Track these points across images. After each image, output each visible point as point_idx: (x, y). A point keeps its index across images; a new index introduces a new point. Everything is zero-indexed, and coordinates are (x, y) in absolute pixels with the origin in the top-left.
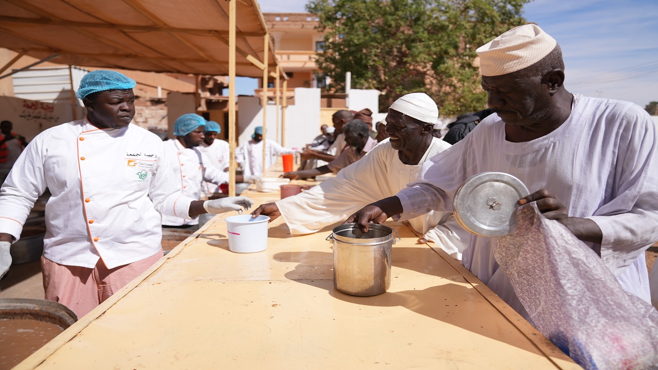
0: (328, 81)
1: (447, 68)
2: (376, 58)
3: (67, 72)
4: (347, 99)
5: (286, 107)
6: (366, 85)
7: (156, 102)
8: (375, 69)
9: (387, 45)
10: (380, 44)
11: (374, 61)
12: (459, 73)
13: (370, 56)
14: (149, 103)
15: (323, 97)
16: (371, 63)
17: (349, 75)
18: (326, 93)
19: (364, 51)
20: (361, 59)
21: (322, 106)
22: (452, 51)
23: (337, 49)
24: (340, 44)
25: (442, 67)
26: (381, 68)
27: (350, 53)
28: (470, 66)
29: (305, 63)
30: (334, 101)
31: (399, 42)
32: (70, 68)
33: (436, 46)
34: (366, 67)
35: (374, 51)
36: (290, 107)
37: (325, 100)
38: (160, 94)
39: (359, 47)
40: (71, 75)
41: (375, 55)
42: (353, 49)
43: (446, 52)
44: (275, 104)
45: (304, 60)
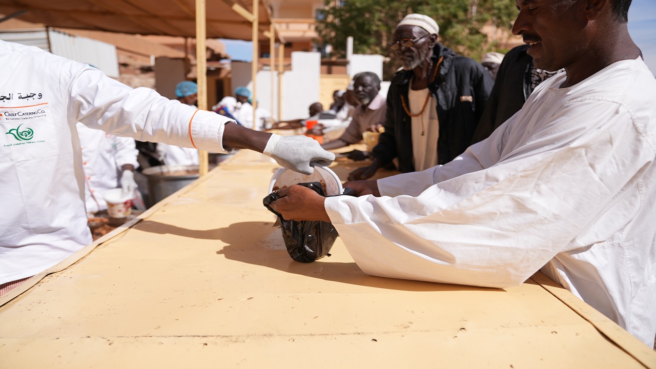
0: (329, 49)
1: (455, 33)
2: (379, 23)
3: (43, 35)
4: (348, 67)
5: (283, 73)
6: (368, 51)
7: (146, 70)
8: (378, 35)
9: (391, 8)
10: (384, 7)
11: (378, 26)
12: (467, 39)
13: (373, 20)
14: (138, 72)
15: (323, 63)
16: (374, 28)
17: (350, 41)
18: (326, 60)
19: (367, 15)
20: (363, 24)
21: (322, 72)
22: (461, 15)
23: (338, 14)
24: (341, 10)
25: (450, 32)
26: (384, 34)
27: (352, 18)
28: (477, 32)
29: (305, 32)
30: (335, 68)
31: (405, 5)
32: (47, 31)
33: (443, 9)
34: (369, 33)
35: (377, 15)
36: (287, 73)
37: (325, 68)
38: (152, 62)
39: (361, 11)
40: (48, 38)
41: (380, 20)
42: (355, 13)
43: (455, 16)
44: (270, 70)
45: (303, 29)
